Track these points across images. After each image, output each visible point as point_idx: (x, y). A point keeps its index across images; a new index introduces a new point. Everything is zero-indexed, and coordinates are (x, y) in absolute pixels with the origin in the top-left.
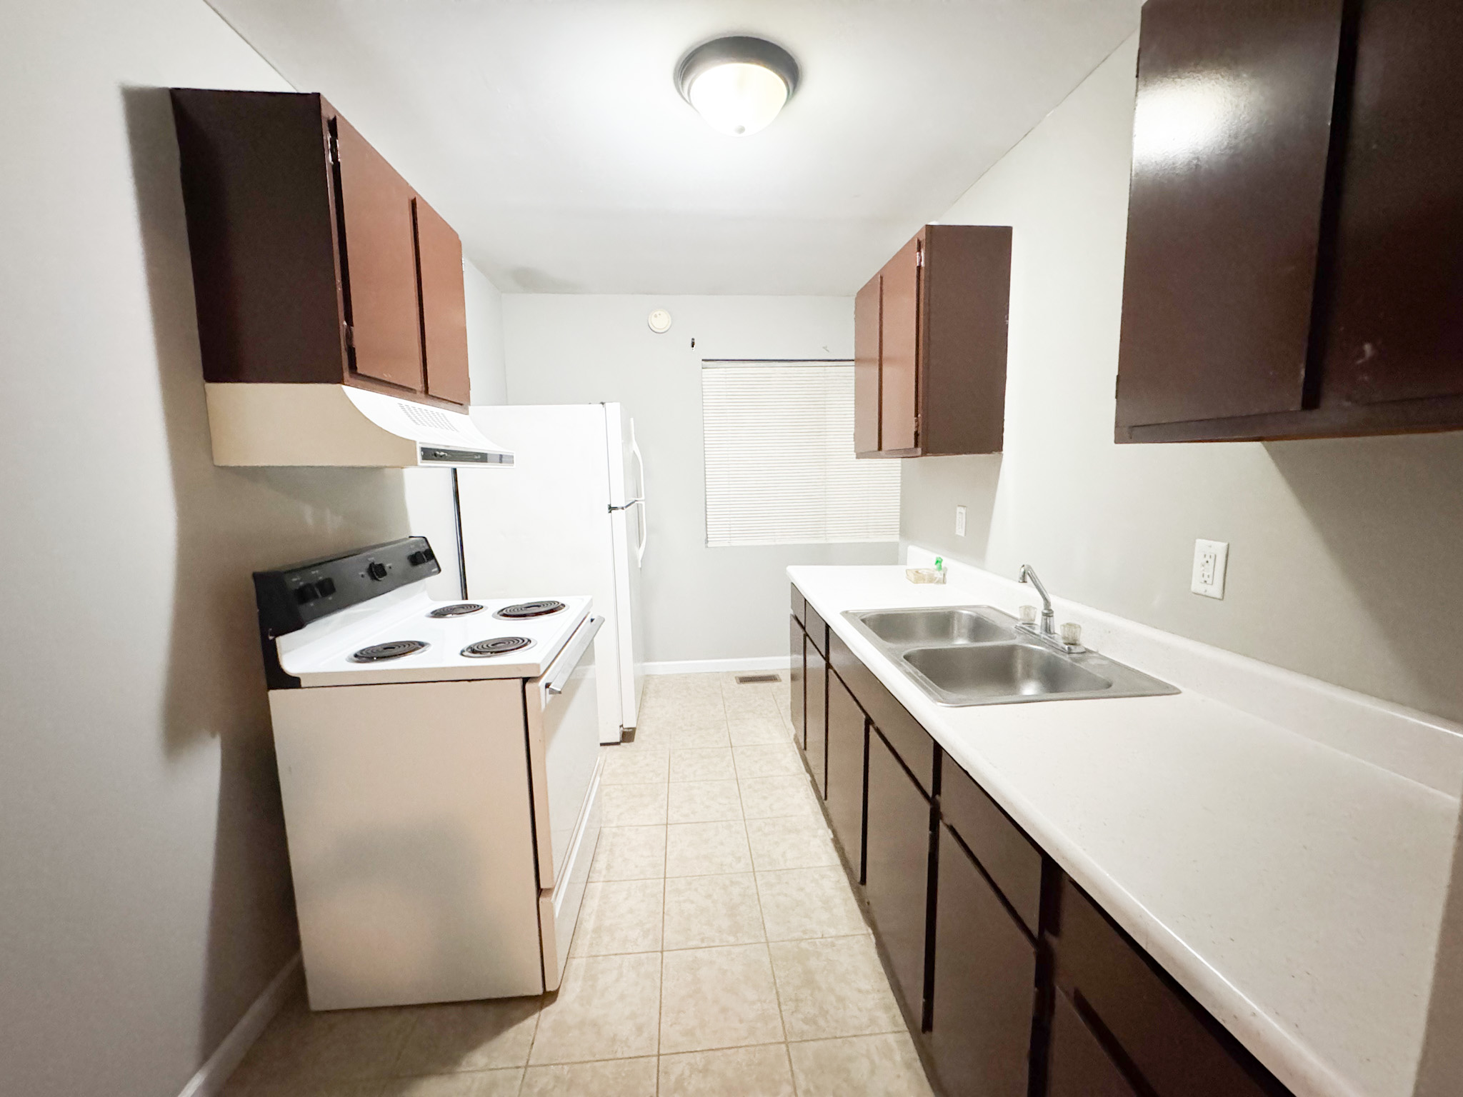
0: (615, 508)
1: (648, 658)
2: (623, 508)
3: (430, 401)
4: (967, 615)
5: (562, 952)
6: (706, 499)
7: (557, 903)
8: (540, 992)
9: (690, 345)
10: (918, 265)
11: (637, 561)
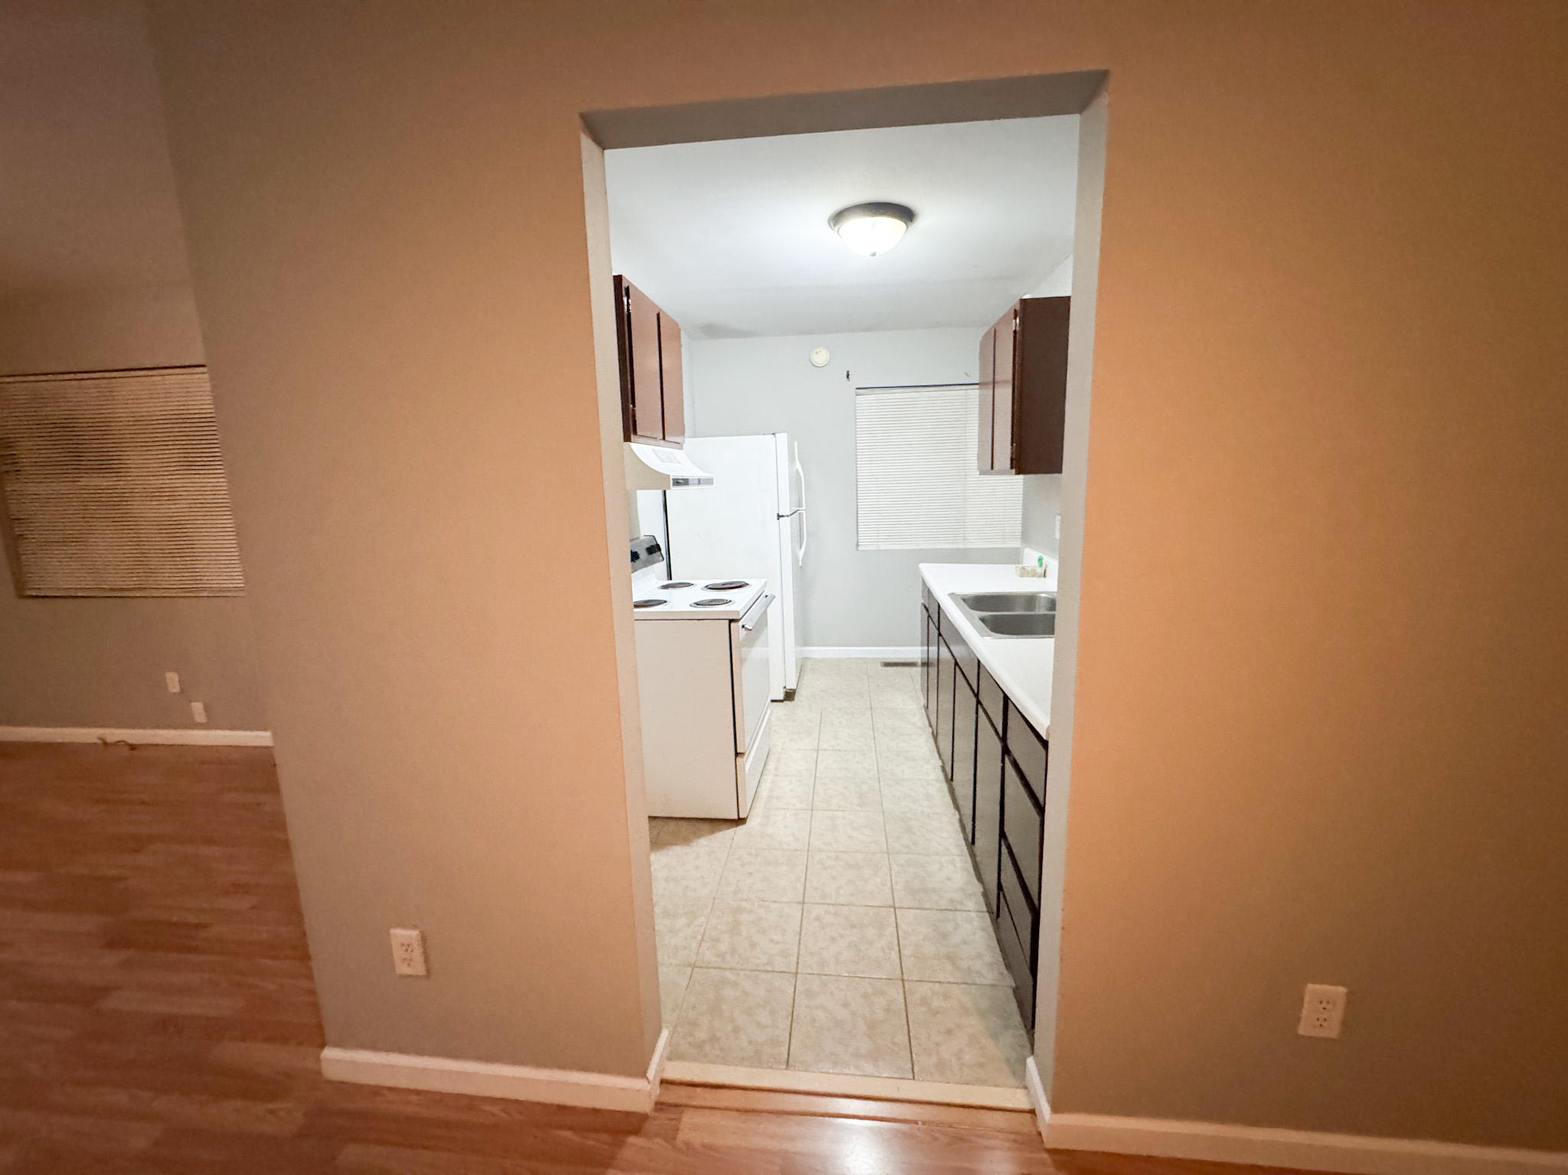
0: (782, 516)
1: (806, 643)
2: (788, 516)
3: (667, 444)
4: (1044, 597)
5: (750, 794)
6: (857, 511)
7: (748, 763)
8: (736, 817)
9: (846, 376)
10: (1014, 329)
11: (798, 561)
